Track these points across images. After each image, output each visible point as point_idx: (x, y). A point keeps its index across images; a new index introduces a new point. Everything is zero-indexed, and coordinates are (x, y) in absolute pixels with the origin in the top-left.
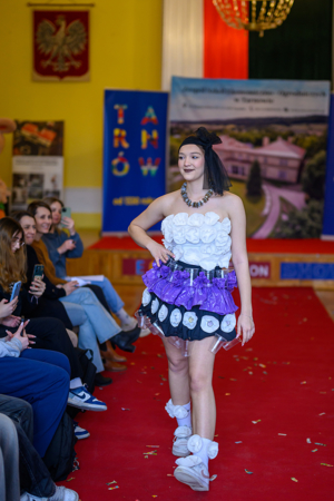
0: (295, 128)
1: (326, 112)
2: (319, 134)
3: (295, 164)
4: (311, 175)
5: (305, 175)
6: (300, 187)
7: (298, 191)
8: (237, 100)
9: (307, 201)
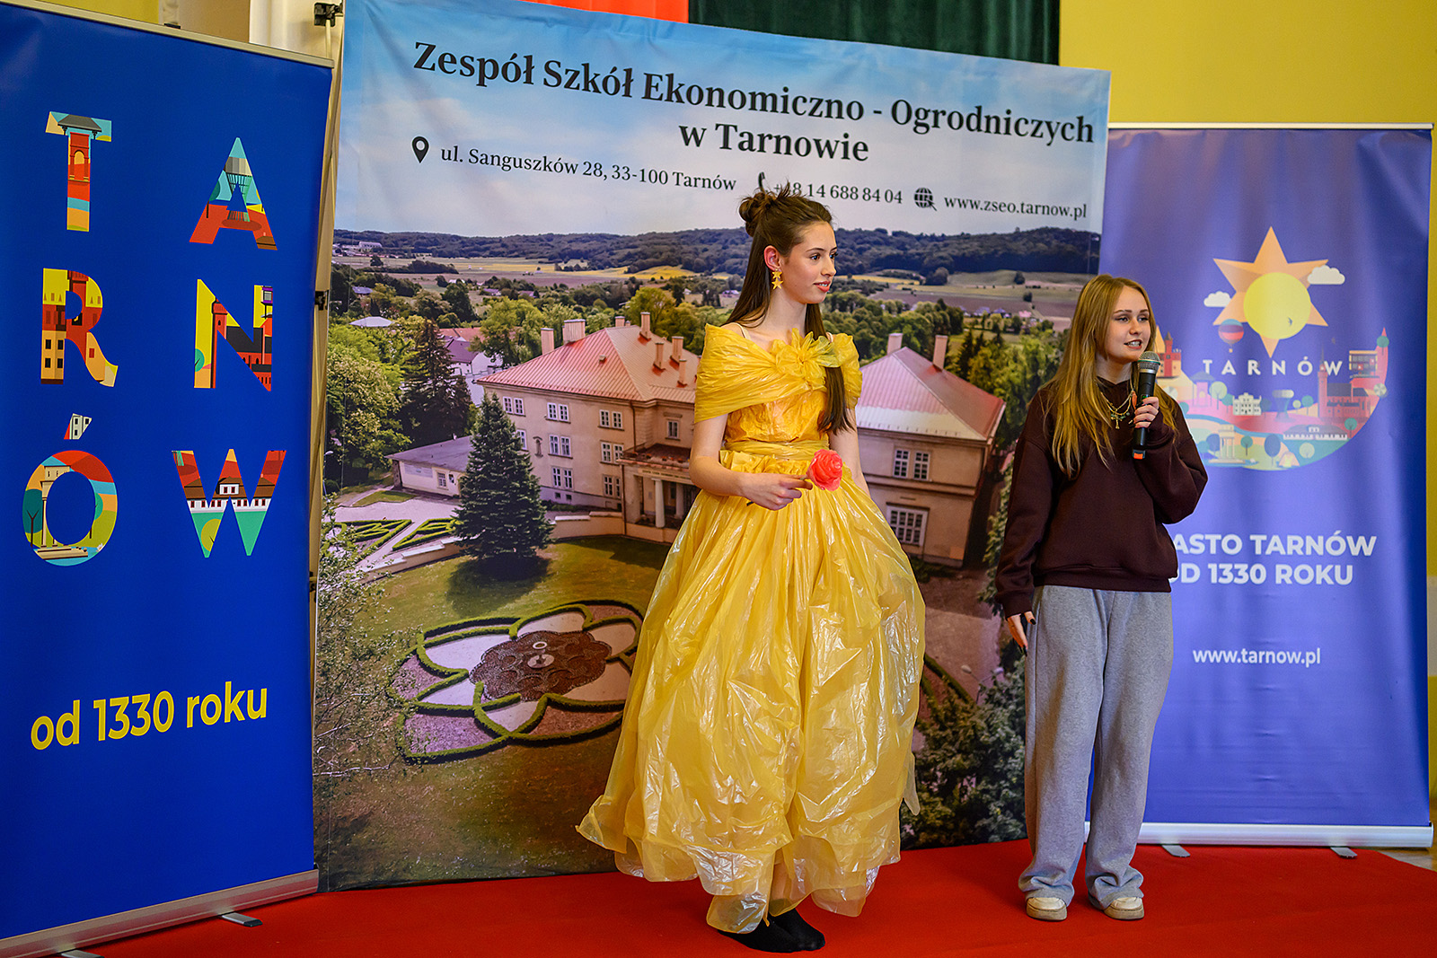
1: (1094, 220)
6: (982, 588)
7: (972, 608)
8: (691, 136)
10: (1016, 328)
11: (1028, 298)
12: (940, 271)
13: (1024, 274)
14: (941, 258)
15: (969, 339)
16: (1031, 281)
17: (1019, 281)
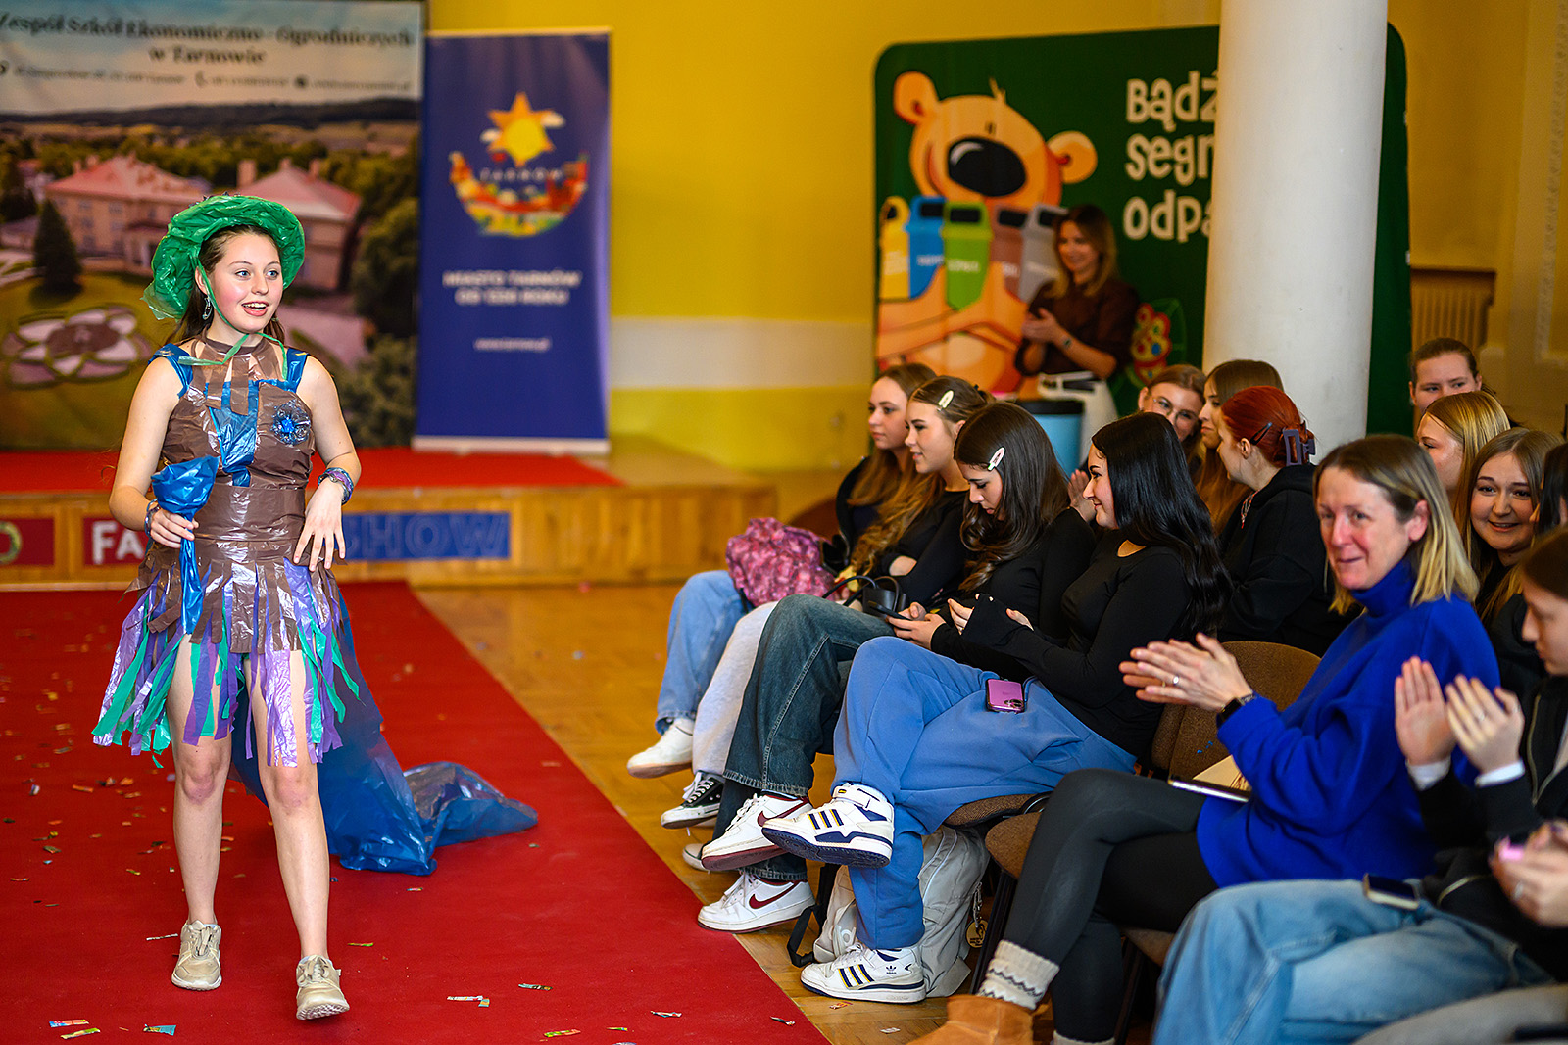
0: (328, 133)
1: (415, 92)
2: (398, 151)
3: (334, 237)
4: (378, 268)
5: (361, 268)
6: (350, 302)
7: (344, 314)
8: (158, 55)
9: (370, 343)
11: (372, 138)
12: (314, 123)
13: (369, 124)
14: (314, 116)
15: (334, 162)
17: (365, 127)
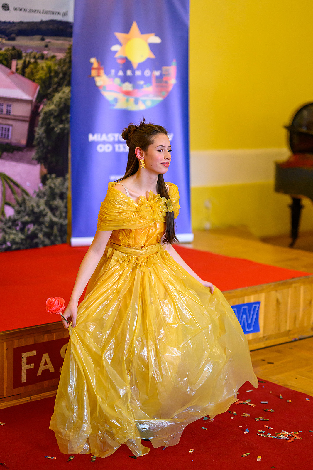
7: (30, 162)
9: (44, 179)
10: (42, 57)
11: (46, 46)
12: (13, 35)
13: (45, 37)
14: (13, 30)
15: (25, 62)
16: (48, 40)
17: (43, 39)
